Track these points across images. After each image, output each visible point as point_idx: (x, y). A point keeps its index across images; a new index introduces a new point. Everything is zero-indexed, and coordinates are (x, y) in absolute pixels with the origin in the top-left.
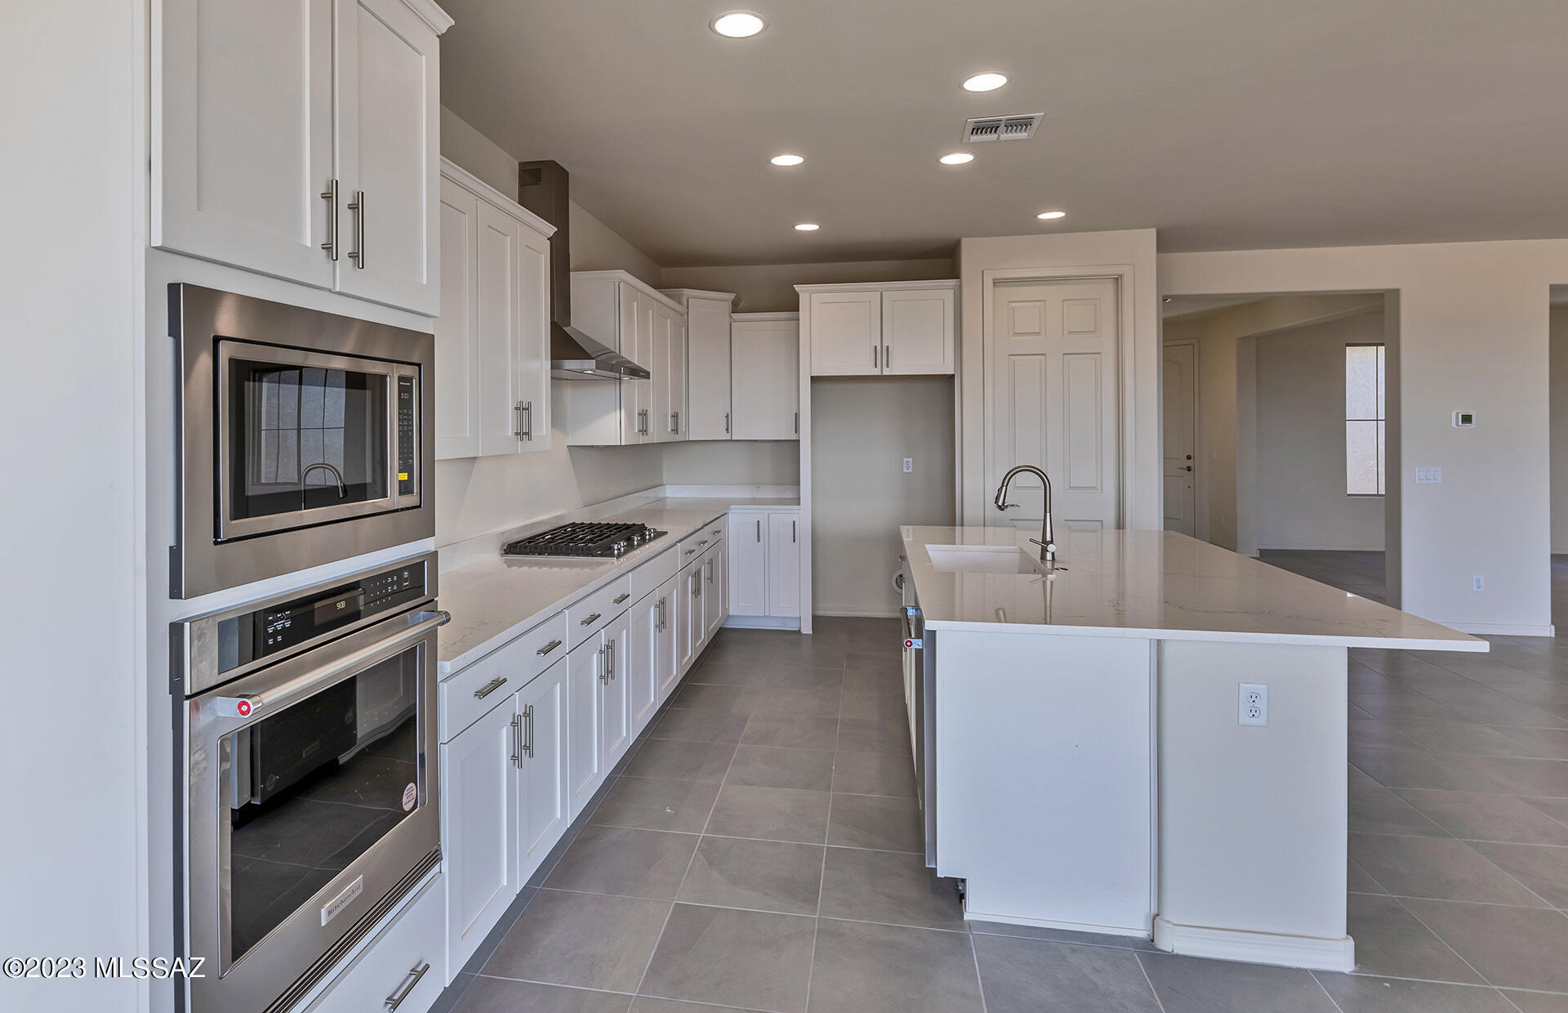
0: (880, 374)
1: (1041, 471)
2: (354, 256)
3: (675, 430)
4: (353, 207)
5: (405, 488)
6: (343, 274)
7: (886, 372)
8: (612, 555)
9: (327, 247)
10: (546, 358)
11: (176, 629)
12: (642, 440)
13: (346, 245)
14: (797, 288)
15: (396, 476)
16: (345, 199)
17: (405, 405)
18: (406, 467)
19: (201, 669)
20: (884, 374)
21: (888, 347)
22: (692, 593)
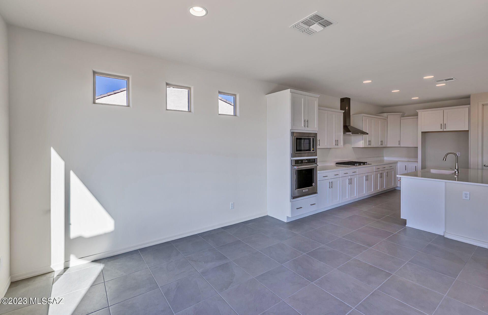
0: (443, 131)
1: (456, 155)
2: (307, 126)
3: (382, 144)
4: (307, 121)
5: (313, 150)
6: (306, 128)
7: (445, 130)
8: (355, 165)
9: (304, 126)
10: (342, 132)
11: (292, 160)
12: (369, 146)
13: (306, 126)
14: (417, 111)
15: (312, 149)
16: (306, 121)
17: (313, 141)
18: (313, 148)
19: (293, 164)
20: (444, 130)
21: (445, 124)
22: (380, 177)
